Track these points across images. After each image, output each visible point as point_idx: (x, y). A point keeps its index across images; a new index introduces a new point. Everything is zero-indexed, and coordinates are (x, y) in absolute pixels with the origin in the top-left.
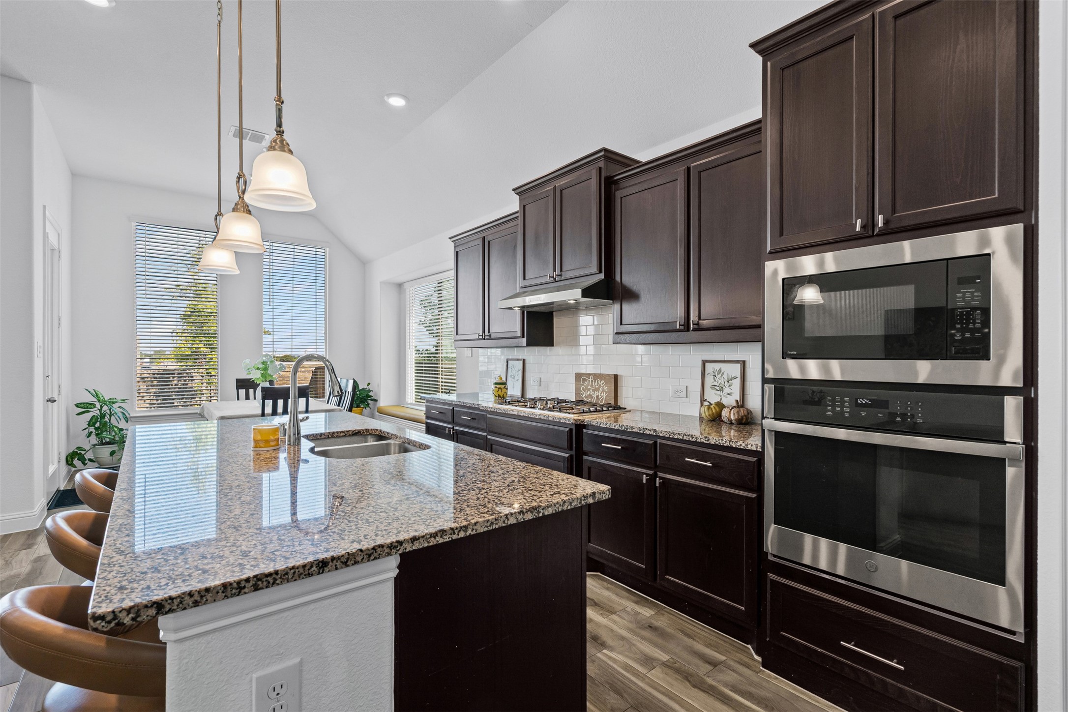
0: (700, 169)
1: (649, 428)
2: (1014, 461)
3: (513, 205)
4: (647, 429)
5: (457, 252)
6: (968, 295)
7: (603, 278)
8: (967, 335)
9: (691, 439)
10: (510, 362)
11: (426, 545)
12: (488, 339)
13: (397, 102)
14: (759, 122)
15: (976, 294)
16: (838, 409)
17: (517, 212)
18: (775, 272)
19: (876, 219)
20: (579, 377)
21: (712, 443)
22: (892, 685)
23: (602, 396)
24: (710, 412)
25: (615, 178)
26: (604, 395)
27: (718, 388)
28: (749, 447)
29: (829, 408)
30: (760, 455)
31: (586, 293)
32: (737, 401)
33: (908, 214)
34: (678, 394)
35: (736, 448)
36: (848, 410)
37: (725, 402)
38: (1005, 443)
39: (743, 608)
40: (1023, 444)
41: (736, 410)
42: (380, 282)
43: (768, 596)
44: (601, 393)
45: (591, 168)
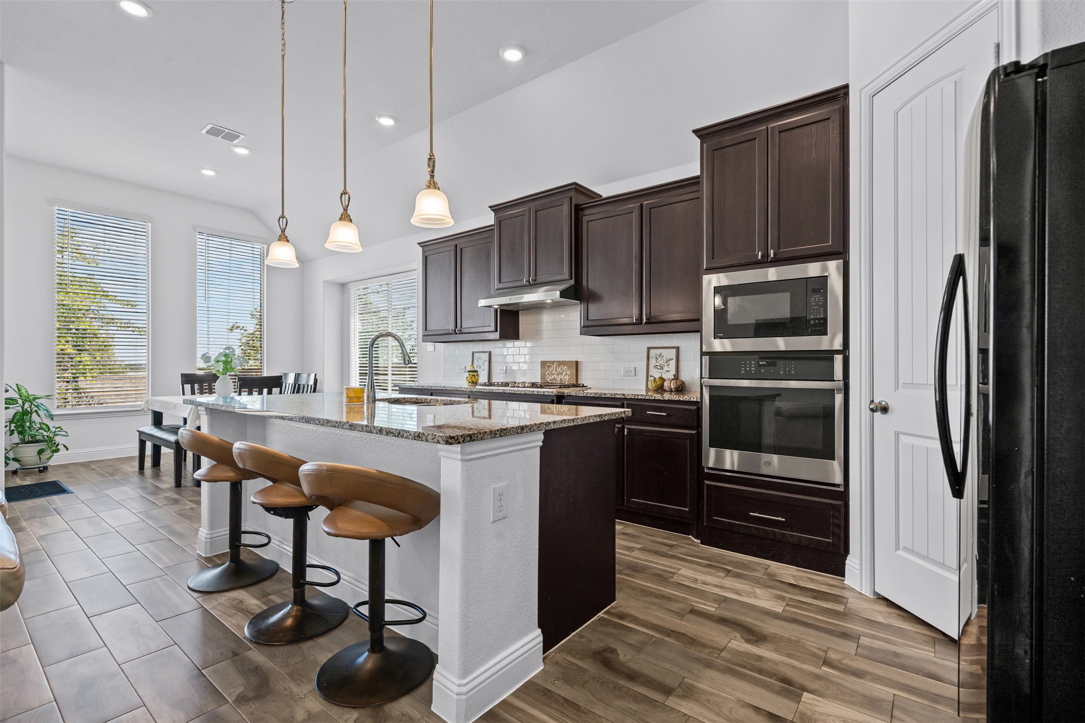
0: (651, 206)
1: (618, 393)
2: (839, 390)
3: (489, 219)
4: (617, 394)
5: (426, 257)
6: (817, 298)
7: (573, 283)
8: (817, 321)
9: (651, 398)
10: (475, 354)
11: (559, 427)
12: (459, 334)
13: (387, 122)
14: (698, 177)
15: (821, 298)
16: (748, 369)
17: (492, 226)
18: (710, 282)
19: (769, 252)
20: (544, 364)
21: (667, 399)
22: (778, 532)
23: (565, 379)
24: (656, 384)
25: (583, 206)
26: (567, 378)
27: (659, 367)
28: (692, 399)
29: (743, 369)
30: (698, 405)
31: (563, 294)
32: (674, 375)
33: (787, 250)
34: (629, 373)
35: (683, 401)
36: (754, 369)
37: (664, 376)
38: (835, 381)
39: (688, 509)
40: (843, 380)
41: (675, 381)
42: (324, 282)
43: (705, 495)
44: (564, 376)
45: (562, 196)
